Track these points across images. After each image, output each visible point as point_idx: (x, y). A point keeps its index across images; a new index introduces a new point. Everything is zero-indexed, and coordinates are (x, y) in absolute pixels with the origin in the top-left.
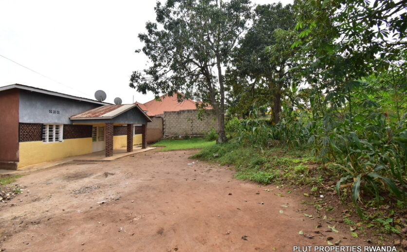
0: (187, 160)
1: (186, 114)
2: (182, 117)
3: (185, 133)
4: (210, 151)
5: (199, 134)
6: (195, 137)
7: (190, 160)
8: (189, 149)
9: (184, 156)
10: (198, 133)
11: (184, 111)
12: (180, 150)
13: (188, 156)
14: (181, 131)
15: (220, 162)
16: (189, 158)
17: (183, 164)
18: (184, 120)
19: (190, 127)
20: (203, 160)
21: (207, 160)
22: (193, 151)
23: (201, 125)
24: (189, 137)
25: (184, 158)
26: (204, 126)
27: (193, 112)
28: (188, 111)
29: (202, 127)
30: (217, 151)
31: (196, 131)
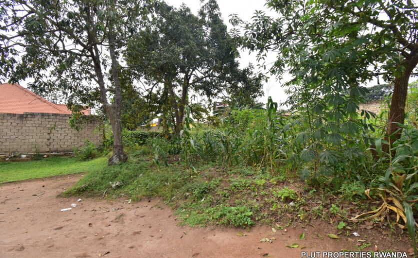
0: (55, 201)
1: (36, 120)
2: (29, 123)
3: (34, 150)
4: (102, 179)
5: (63, 151)
6: (55, 155)
7: (62, 199)
8: (51, 178)
9: (43, 193)
10: (60, 149)
11: (33, 115)
12: (30, 180)
13: (54, 193)
14: (26, 147)
15: (128, 196)
16: (59, 196)
17: (50, 211)
18: (35, 128)
19: (45, 141)
20: (92, 196)
21: (101, 196)
22: (61, 181)
23: (66, 138)
24: (42, 155)
25: (44, 196)
26: (73, 138)
27: (53, 117)
28: (43, 115)
29: (69, 141)
30: (116, 177)
31: (58, 146)
